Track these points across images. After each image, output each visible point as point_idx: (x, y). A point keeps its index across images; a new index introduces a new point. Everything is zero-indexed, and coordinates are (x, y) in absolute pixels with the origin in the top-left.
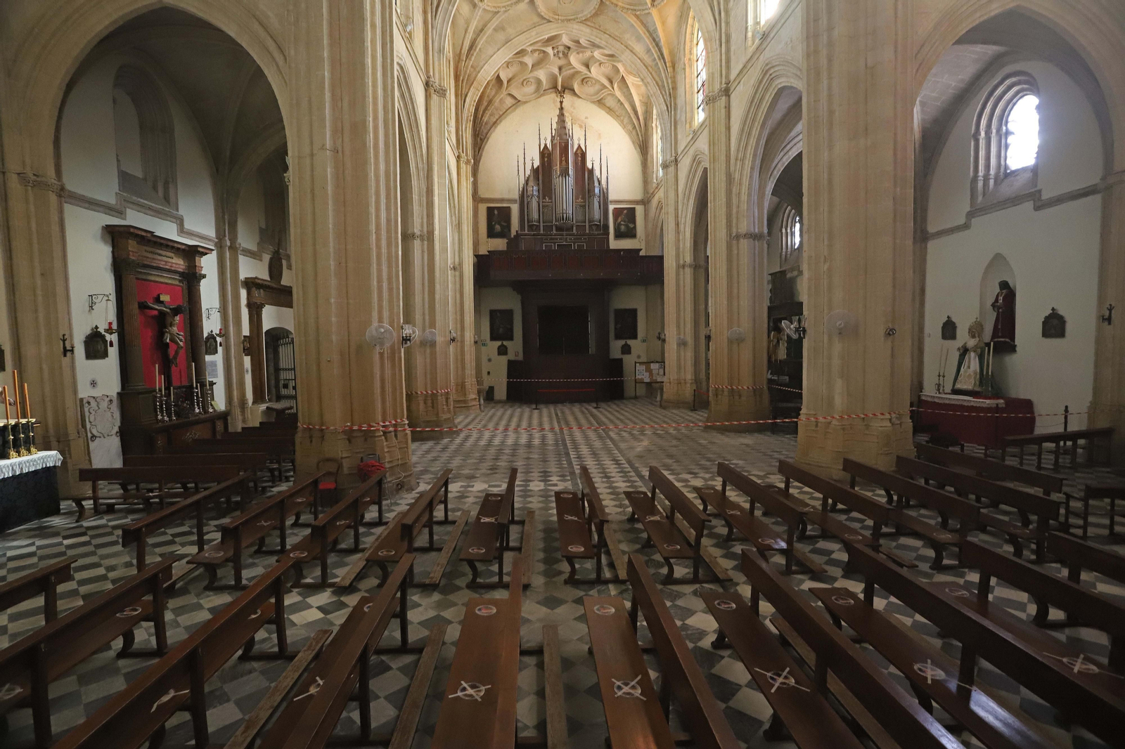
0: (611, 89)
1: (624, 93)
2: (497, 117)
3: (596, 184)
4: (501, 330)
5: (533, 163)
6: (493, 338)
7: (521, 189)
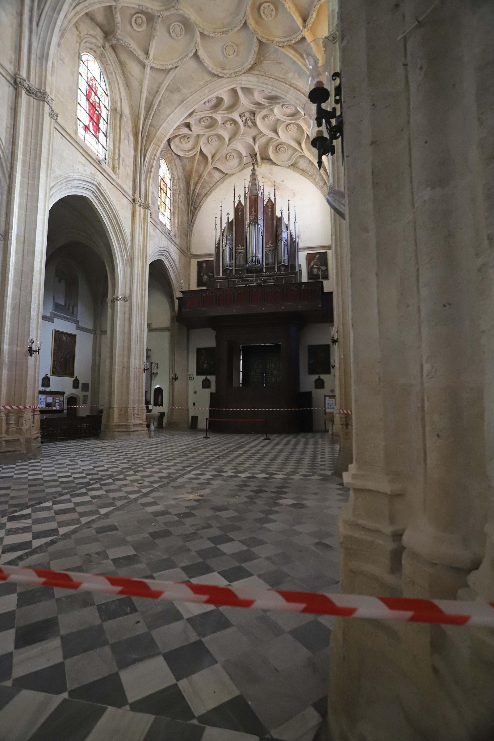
0: (300, 150)
1: (313, 153)
2: (208, 189)
3: (284, 229)
4: (205, 366)
5: (228, 218)
6: (199, 373)
7: (217, 240)
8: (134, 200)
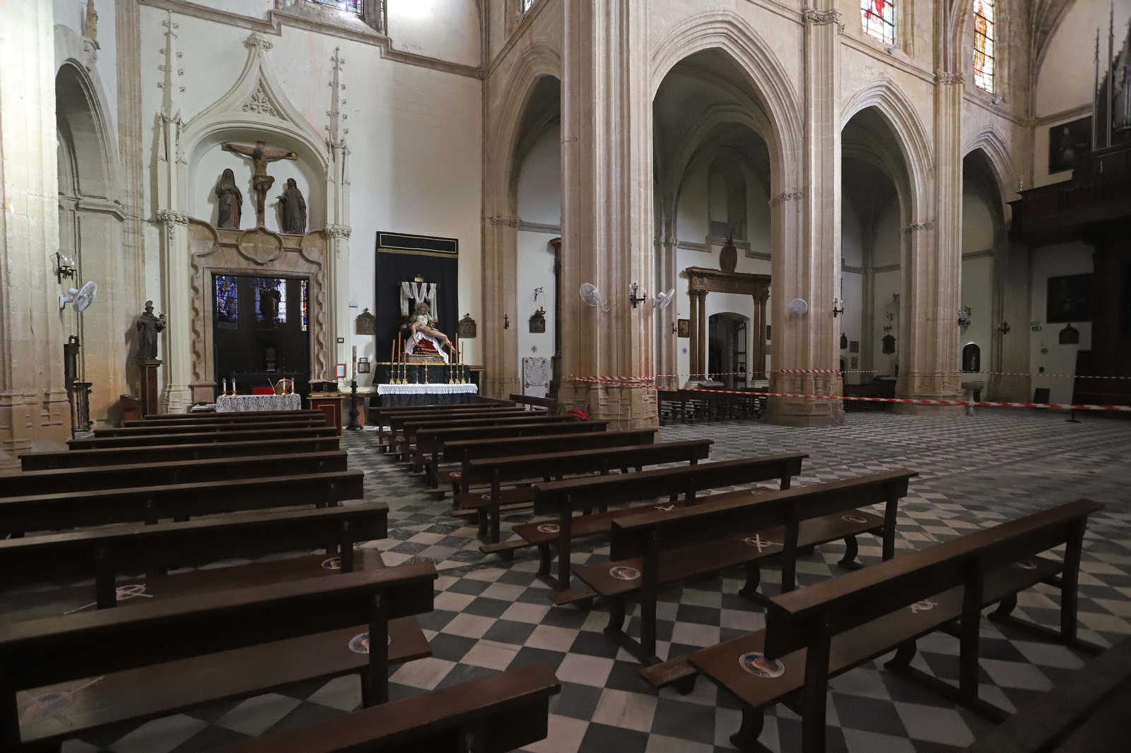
4: (1069, 306)
8: (936, 79)
